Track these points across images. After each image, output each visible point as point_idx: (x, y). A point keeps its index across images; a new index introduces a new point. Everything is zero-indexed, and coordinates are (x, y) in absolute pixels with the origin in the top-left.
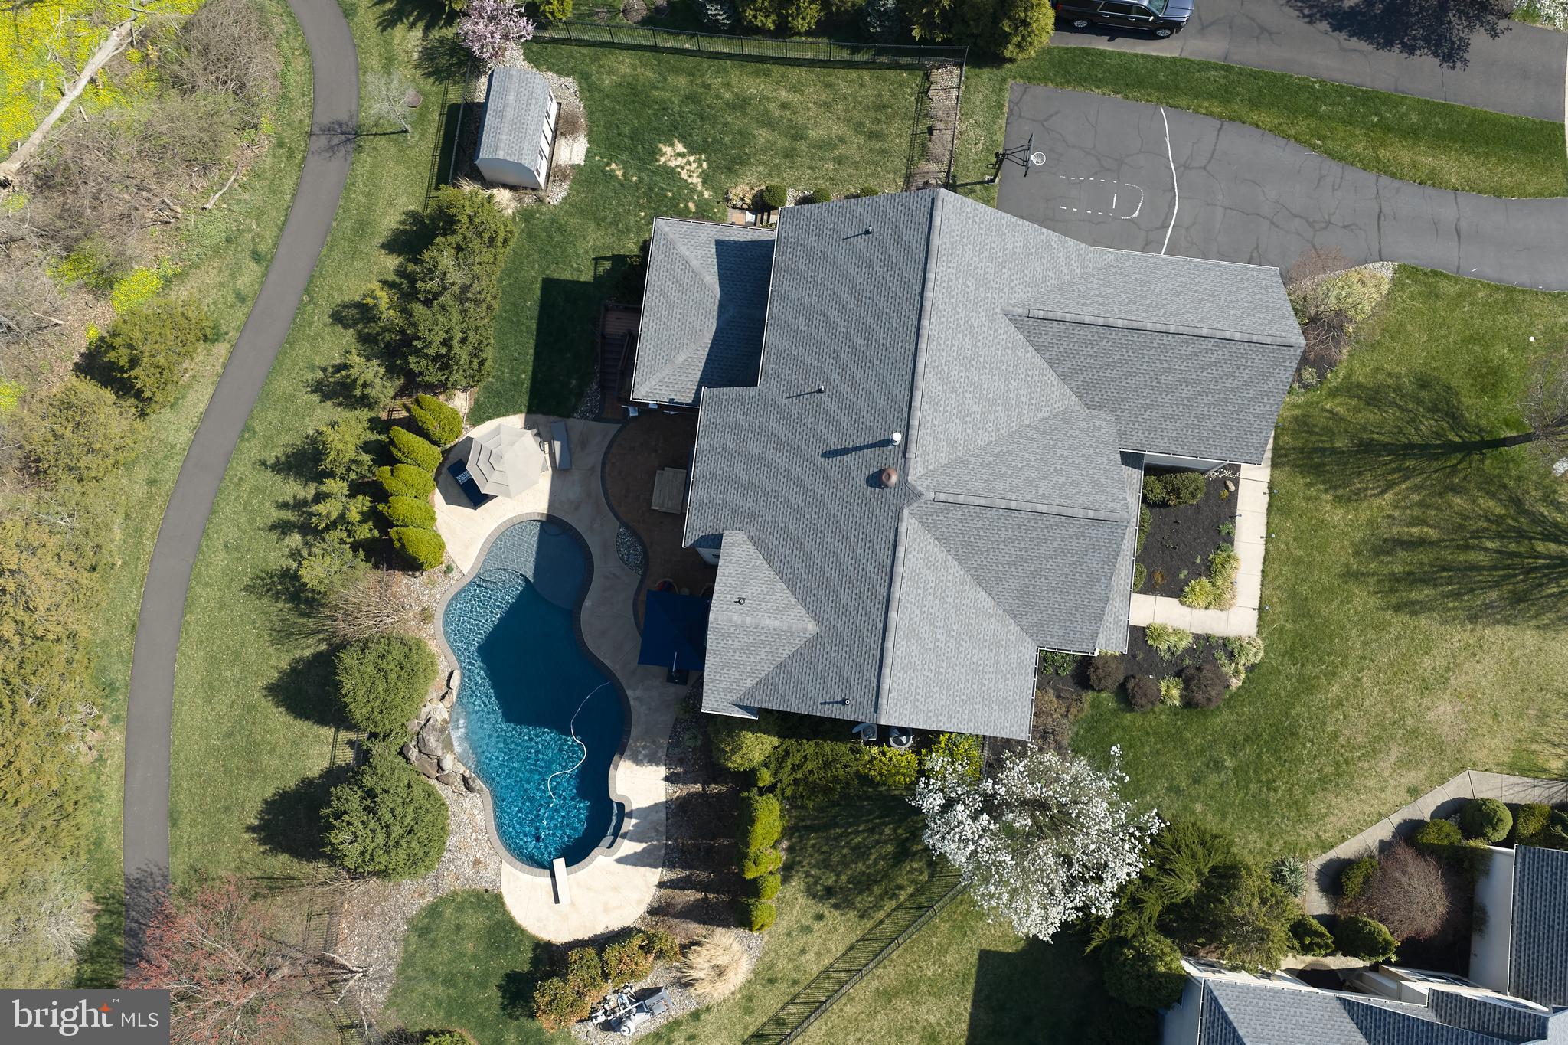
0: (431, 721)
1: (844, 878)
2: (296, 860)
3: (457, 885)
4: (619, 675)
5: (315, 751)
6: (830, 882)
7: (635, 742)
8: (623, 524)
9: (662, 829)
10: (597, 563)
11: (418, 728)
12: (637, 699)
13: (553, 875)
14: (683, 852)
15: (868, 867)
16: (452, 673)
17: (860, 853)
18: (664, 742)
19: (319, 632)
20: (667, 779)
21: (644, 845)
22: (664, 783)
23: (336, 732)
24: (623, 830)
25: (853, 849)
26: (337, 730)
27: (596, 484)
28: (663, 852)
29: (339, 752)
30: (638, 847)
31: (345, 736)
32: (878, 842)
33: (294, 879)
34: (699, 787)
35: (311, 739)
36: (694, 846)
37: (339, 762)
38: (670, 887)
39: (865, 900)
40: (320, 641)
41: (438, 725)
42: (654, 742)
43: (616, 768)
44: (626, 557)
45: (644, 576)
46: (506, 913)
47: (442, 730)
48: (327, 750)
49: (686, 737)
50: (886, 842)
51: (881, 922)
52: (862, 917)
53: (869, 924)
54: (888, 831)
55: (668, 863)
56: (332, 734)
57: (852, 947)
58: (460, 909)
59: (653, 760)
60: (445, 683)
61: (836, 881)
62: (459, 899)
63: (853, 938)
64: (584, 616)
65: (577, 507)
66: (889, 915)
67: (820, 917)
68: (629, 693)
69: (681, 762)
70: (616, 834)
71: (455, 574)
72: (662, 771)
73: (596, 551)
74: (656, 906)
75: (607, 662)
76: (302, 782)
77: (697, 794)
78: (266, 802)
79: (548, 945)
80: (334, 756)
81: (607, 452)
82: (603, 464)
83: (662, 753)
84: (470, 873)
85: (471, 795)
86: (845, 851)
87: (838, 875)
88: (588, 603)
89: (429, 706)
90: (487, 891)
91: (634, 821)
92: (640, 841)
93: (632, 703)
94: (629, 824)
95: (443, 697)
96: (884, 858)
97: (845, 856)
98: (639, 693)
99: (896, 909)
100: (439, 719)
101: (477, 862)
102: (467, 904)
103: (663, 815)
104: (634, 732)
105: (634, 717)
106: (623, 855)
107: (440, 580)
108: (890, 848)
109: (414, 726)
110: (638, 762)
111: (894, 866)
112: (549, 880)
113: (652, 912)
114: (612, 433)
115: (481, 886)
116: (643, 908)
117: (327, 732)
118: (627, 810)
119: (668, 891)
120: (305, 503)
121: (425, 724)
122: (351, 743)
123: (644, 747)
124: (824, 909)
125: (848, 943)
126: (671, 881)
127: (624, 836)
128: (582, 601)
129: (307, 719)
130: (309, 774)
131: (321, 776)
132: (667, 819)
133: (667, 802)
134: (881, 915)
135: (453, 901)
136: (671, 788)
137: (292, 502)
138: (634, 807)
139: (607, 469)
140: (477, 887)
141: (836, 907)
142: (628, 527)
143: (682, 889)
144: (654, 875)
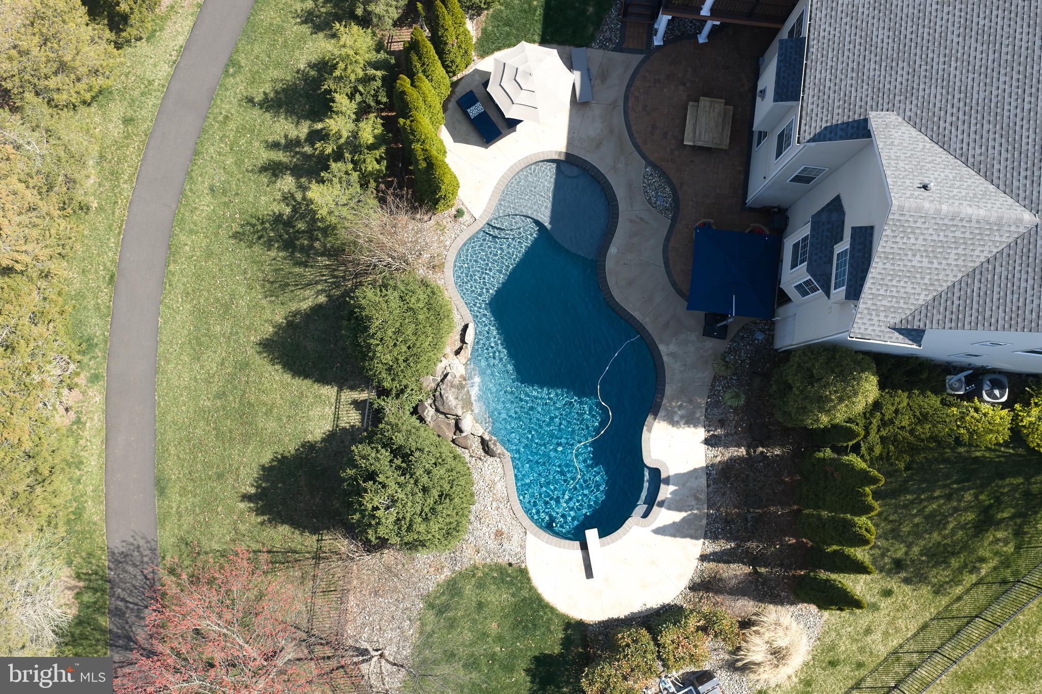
0: (449, 377)
1: (916, 550)
2: (297, 532)
3: (478, 560)
4: (649, 328)
5: (315, 412)
6: (899, 554)
7: (670, 402)
8: (650, 163)
9: (703, 497)
10: (622, 206)
11: (433, 385)
12: (671, 355)
13: (584, 547)
14: (727, 522)
15: (945, 537)
16: (466, 327)
17: (935, 521)
18: (702, 401)
19: (317, 283)
20: (707, 442)
21: (684, 514)
22: (704, 447)
23: (339, 392)
24: (660, 498)
25: (927, 518)
26: (340, 390)
27: (618, 119)
28: (704, 521)
29: (343, 413)
30: (677, 516)
31: (349, 395)
32: (956, 510)
33: (296, 552)
34: (742, 451)
35: (311, 400)
36: (738, 515)
37: (342, 424)
38: (714, 560)
39: (941, 574)
40: (319, 293)
41: (456, 382)
42: (691, 401)
43: (650, 430)
44: (653, 199)
45: (674, 221)
46: (532, 589)
47: (461, 387)
48: (329, 411)
49: (727, 396)
50: (966, 509)
51: (959, 598)
52: (936, 593)
53: (945, 601)
54: (968, 496)
55: (711, 534)
56: (335, 394)
57: (924, 627)
58: (481, 585)
59: (690, 421)
60: (458, 337)
61: (906, 553)
62: (480, 574)
63: (927, 616)
64: (610, 263)
65: (599, 145)
66: (968, 591)
67: (887, 593)
68: (662, 348)
69: (722, 423)
70: (651, 502)
71: (466, 218)
72: (700, 433)
73: (620, 193)
74: (698, 581)
75: (636, 315)
76: (303, 446)
77: (740, 459)
78: (263, 468)
79: (580, 625)
80: (337, 418)
81: (629, 86)
82: (626, 98)
83: (700, 414)
84: (492, 545)
85: (490, 460)
86: (916, 520)
87: (909, 546)
88: (613, 250)
89: (445, 362)
90: (510, 565)
91: (672, 488)
92: (680, 510)
93: (665, 359)
94: (666, 492)
95: (457, 353)
96: (963, 527)
97: (917, 525)
98: (672, 348)
99: (975, 585)
100: (458, 376)
101: (499, 534)
102: (488, 580)
103: (703, 481)
104: (669, 390)
105: (668, 374)
106: (661, 525)
107: (449, 225)
108: (970, 516)
109: (429, 383)
110: (673, 423)
111: (976, 535)
112: (578, 554)
113: (694, 587)
114: (635, 64)
115: (503, 561)
116: (685, 582)
117: (329, 391)
118: (663, 476)
119: (712, 565)
120: (297, 142)
121: (442, 380)
122: (357, 404)
123: (680, 407)
124: (893, 584)
125: (921, 621)
126: (714, 553)
127: (661, 504)
128: (606, 248)
129: (306, 377)
130: (310, 438)
131: (323, 440)
132: (708, 486)
133: (707, 467)
134: (959, 590)
135: (474, 575)
136: (713, 452)
137: (283, 141)
138: (672, 473)
139: (631, 102)
140: (500, 561)
141: (907, 581)
142: (654, 166)
143: (728, 562)
144: (696, 547)
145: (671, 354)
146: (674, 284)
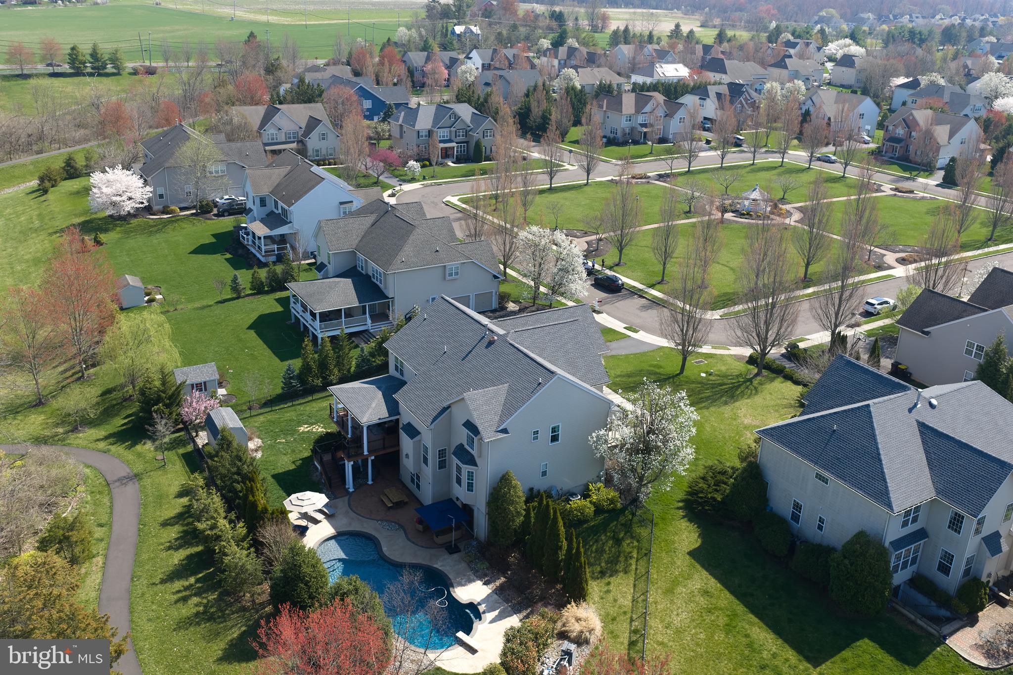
1: (603, 564)
4: (424, 563)
6: (599, 569)
7: (455, 580)
8: (378, 521)
9: (501, 601)
10: (377, 536)
14: (520, 604)
15: (609, 554)
17: (600, 552)
18: (470, 572)
19: (236, 624)
21: (498, 611)
22: (485, 586)
24: (481, 611)
25: (596, 551)
27: (353, 515)
28: (510, 608)
30: (496, 613)
32: (604, 544)
34: (503, 579)
36: (522, 599)
38: (527, 619)
39: (620, 566)
40: (240, 627)
42: (465, 575)
43: (455, 592)
44: (390, 528)
45: (405, 530)
49: (479, 566)
50: (607, 541)
51: (636, 569)
52: (626, 572)
53: (633, 573)
54: (603, 538)
55: (517, 611)
57: (635, 586)
59: (471, 581)
61: (601, 567)
63: (632, 582)
64: (387, 553)
65: (350, 524)
66: (637, 565)
67: (609, 584)
68: (436, 566)
69: (485, 575)
72: (479, 583)
73: (373, 533)
75: (415, 561)
77: (505, 582)
82: (351, 509)
83: (473, 577)
86: (593, 555)
87: (600, 564)
88: (384, 549)
91: (483, 606)
92: (494, 610)
93: (441, 568)
94: (482, 608)
96: (612, 547)
97: (595, 557)
98: (440, 564)
99: (637, 561)
103: (496, 596)
104: (451, 577)
105: (446, 572)
106: (491, 619)
108: (611, 542)
110: (463, 585)
111: (619, 546)
114: (347, 500)
118: (476, 603)
123: (462, 579)
124: (607, 580)
125: (632, 585)
126: (525, 616)
127: (484, 612)
128: (381, 550)
132: (500, 597)
133: (493, 591)
134: (634, 567)
136: (490, 586)
138: (479, 600)
141: (611, 576)
142: (381, 520)
144: (515, 618)
145: (441, 566)
146: (422, 547)
